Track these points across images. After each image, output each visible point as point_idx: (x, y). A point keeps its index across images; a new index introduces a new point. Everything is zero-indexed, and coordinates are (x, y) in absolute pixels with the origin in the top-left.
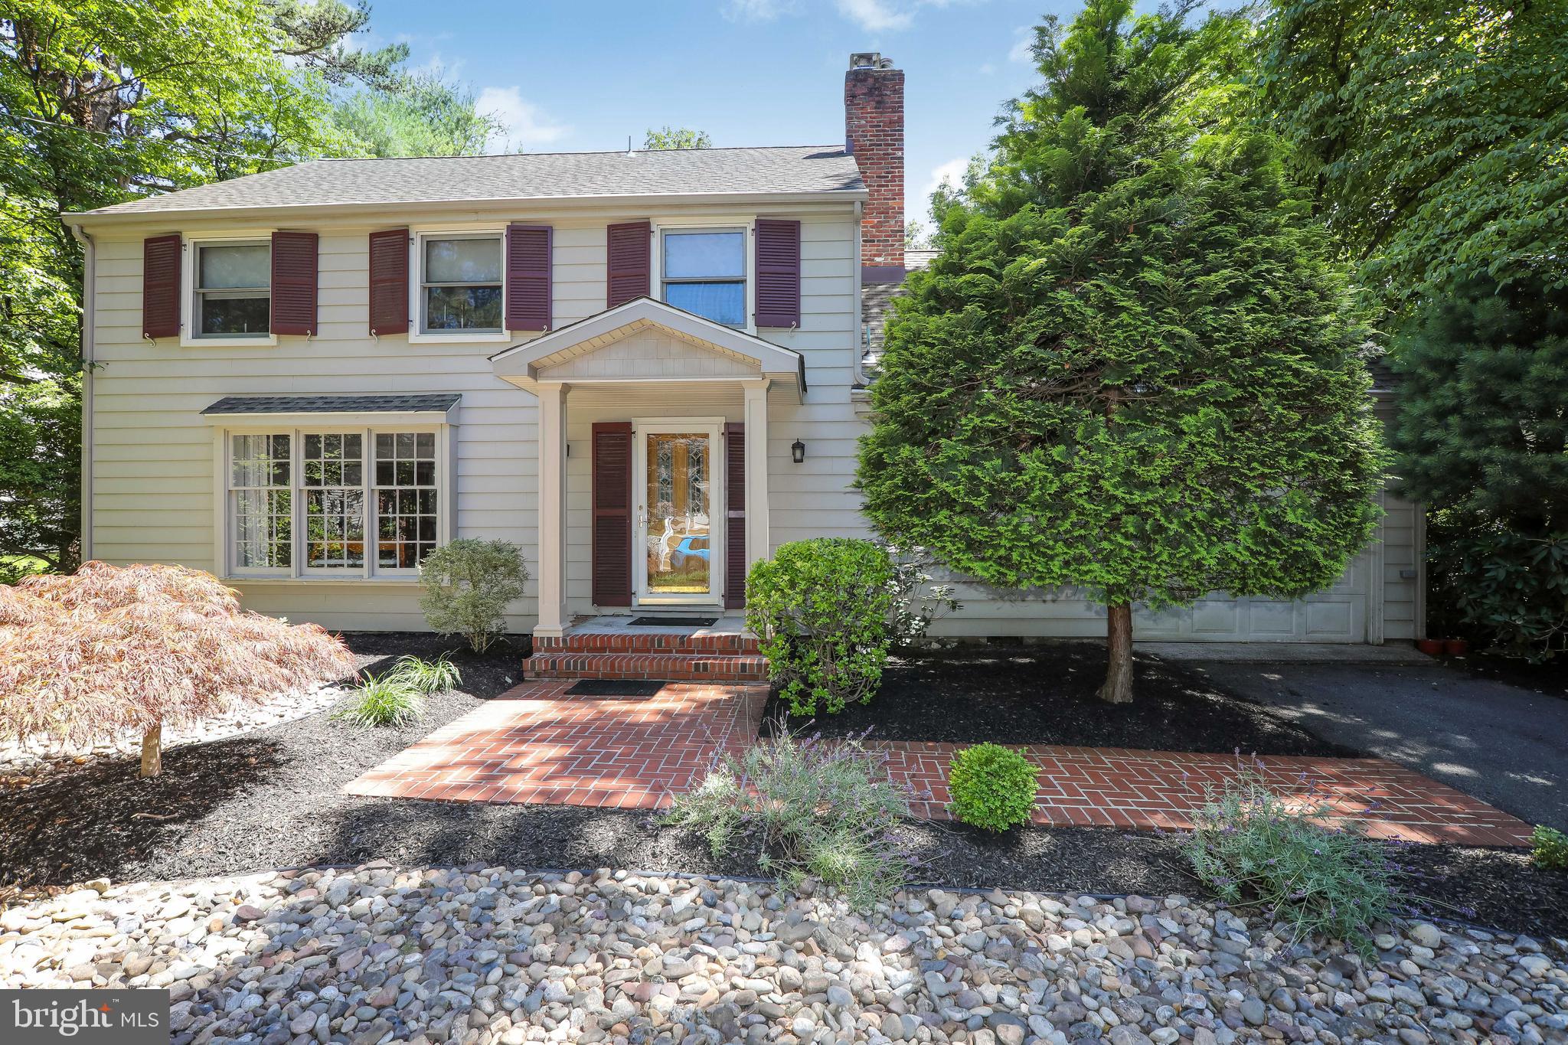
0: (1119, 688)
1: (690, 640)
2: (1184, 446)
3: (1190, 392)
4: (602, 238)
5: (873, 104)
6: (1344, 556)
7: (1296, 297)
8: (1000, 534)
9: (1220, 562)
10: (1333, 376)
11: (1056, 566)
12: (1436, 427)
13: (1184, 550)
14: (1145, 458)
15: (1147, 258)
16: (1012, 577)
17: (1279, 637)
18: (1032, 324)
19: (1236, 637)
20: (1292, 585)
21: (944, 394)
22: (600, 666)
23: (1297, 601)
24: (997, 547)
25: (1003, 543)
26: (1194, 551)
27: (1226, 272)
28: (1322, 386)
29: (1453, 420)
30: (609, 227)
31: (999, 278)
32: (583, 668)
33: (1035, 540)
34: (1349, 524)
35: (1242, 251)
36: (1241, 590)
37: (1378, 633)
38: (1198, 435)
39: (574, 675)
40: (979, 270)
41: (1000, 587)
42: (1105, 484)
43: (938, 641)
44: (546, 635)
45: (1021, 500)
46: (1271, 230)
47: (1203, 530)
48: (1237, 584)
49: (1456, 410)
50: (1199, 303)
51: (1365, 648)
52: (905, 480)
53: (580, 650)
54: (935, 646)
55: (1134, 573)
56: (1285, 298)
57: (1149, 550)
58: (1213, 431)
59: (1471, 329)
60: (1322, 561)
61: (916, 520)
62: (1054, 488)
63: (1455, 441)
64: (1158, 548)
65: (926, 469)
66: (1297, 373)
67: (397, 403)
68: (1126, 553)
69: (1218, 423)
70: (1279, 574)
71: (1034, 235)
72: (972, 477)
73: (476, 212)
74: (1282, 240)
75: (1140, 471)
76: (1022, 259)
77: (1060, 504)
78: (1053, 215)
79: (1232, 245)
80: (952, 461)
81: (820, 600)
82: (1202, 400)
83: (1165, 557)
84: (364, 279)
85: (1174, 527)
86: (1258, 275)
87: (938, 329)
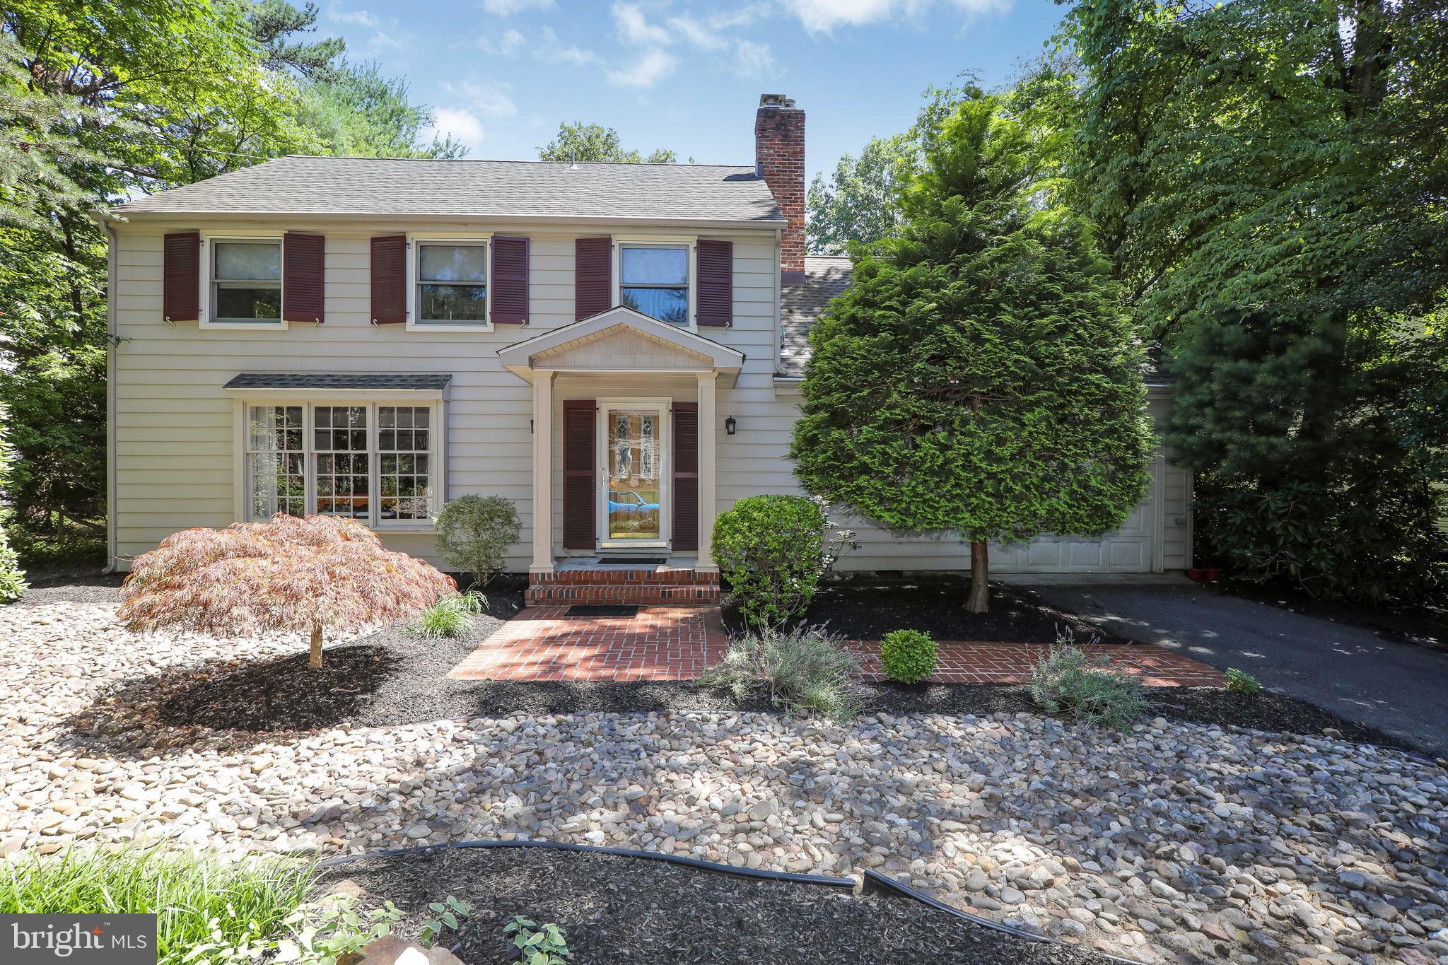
0: (979, 603)
1: (655, 574)
2: (1025, 434)
3: (1031, 398)
4: (571, 250)
5: (780, 137)
6: (1128, 508)
7: (1098, 334)
8: (902, 493)
9: (1049, 512)
10: (1121, 388)
11: (940, 515)
12: (1197, 415)
13: (1025, 504)
14: (1000, 441)
15: (1003, 305)
16: (910, 522)
17: (1089, 569)
18: (926, 347)
19: (1059, 569)
20: (1094, 527)
21: (865, 393)
22: (587, 594)
23: (1097, 538)
24: (899, 502)
25: (905, 498)
26: (1032, 505)
27: (1053, 317)
28: (1113, 395)
29: (1208, 411)
30: (577, 240)
31: (903, 313)
32: (573, 596)
33: (927, 497)
34: (1130, 486)
35: (1064, 303)
36: (1062, 531)
37: (1159, 565)
38: (1035, 426)
39: (565, 602)
40: (890, 308)
41: (901, 529)
42: (974, 459)
43: (839, 574)
44: (540, 571)
45: (917, 469)
46: (1083, 288)
47: (1037, 489)
48: (1059, 527)
49: (1210, 403)
50: (1037, 337)
51: (1151, 576)
52: (834, 453)
53: (568, 582)
54: (837, 578)
55: (992, 520)
56: (1091, 336)
57: (1002, 504)
58: (1044, 424)
59: (1221, 345)
60: (1113, 511)
61: (842, 482)
62: (940, 461)
63: (1209, 426)
64: (1008, 502)
65: (851, 446)
66: (1098, 386)
67: (397, 381)
68: (987, 506)
69: (1047, 418)
70: (1086, 520)
71: (926, 285)
72: (884, 453)
73: (466, 224)
74: (1090, 294)
75: (997, 450)
76: (918, 302)
77: (944, 472)
78: (940, 271)
79: (1058, 297)
80: (869, 442)
81: (772, 540)
82: (1038, 403)
83: (1012, 509)
84: (366, 276)
85: (1018, 488)
86: (1074, 319)
87: (860, 348)
